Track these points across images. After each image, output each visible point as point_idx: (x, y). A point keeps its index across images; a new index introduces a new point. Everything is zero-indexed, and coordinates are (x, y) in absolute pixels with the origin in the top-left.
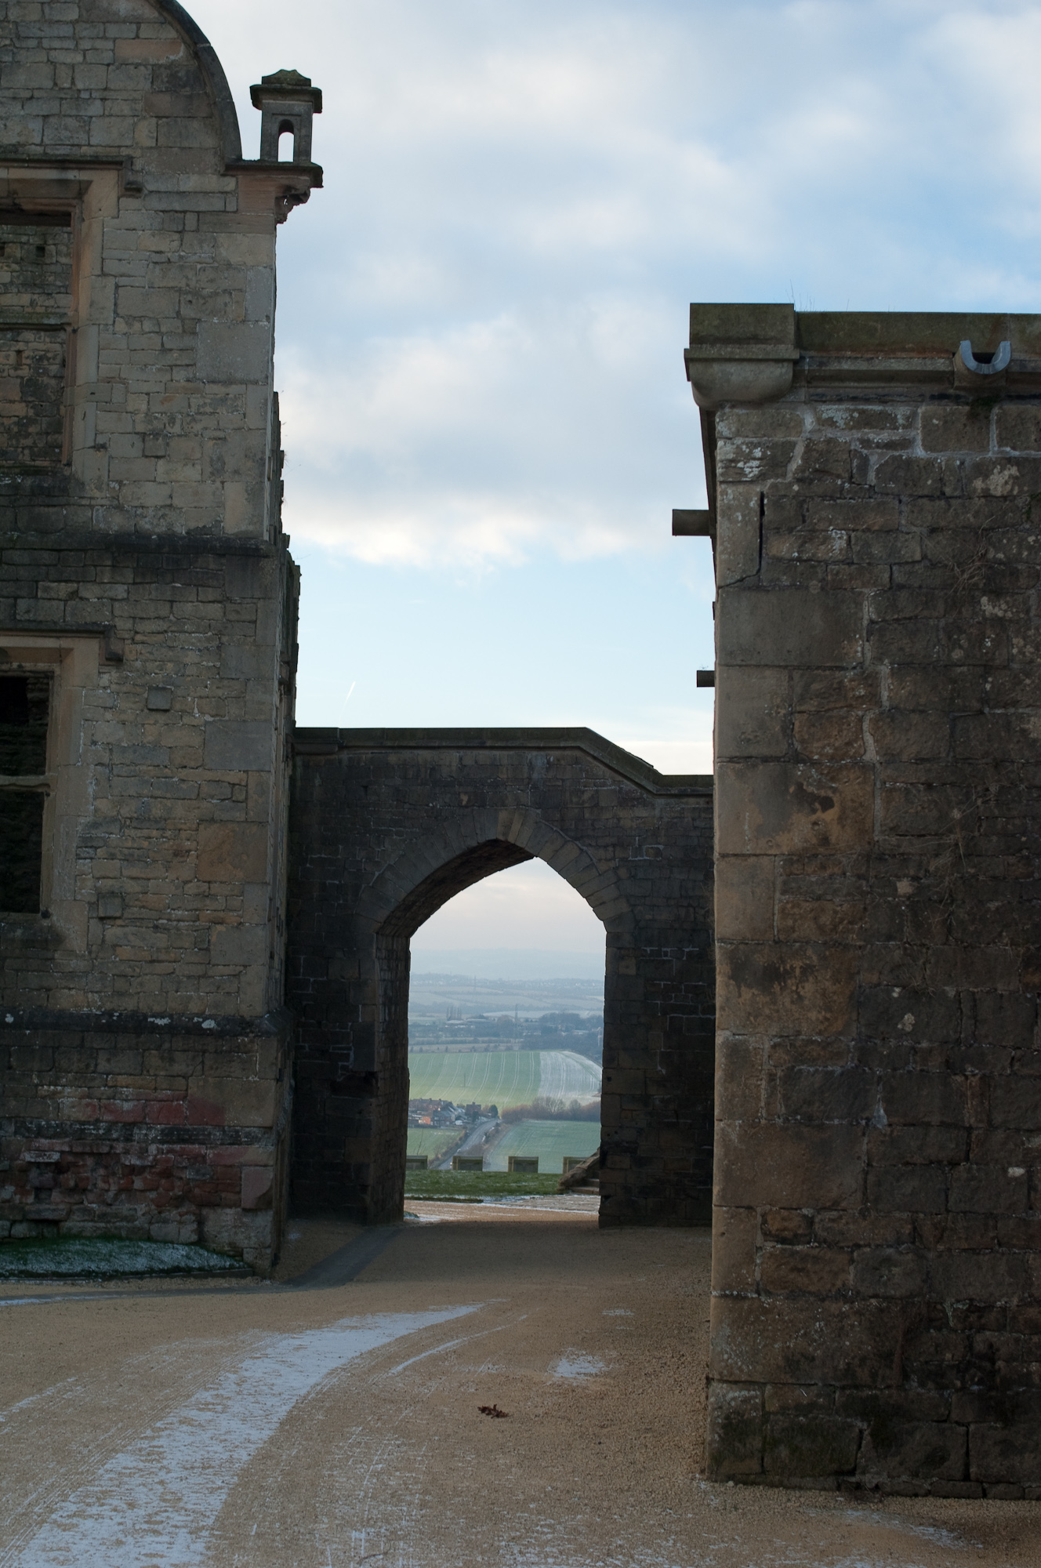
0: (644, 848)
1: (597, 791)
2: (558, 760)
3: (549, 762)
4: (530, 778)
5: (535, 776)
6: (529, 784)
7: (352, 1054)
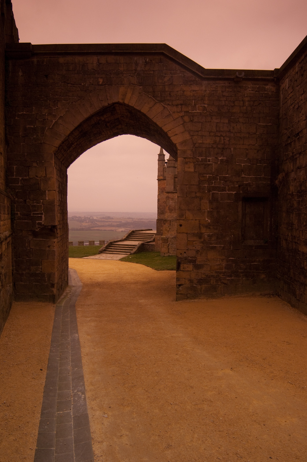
0: (197, 106)
1: (172, 76)
2: (151, 61)
3: (146, 62)
4: (136, 70)
5: (139, 69)
6: (135, 73)
7: (43, 216)
